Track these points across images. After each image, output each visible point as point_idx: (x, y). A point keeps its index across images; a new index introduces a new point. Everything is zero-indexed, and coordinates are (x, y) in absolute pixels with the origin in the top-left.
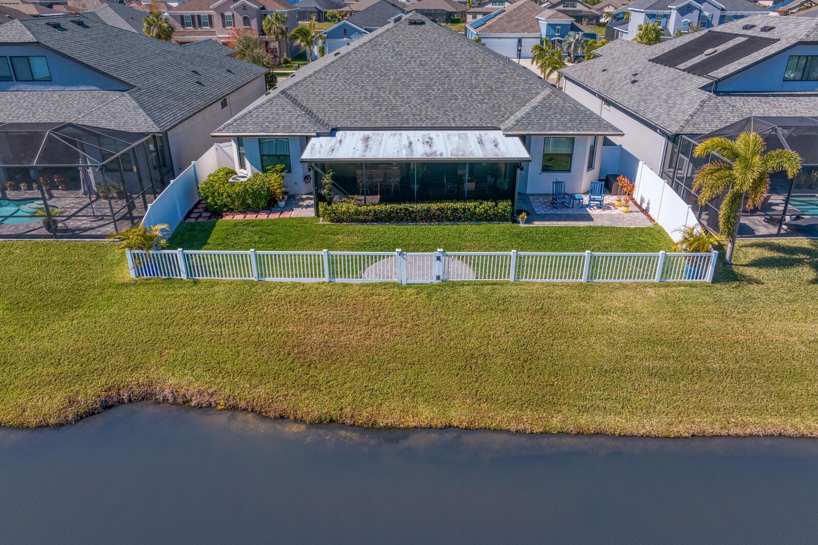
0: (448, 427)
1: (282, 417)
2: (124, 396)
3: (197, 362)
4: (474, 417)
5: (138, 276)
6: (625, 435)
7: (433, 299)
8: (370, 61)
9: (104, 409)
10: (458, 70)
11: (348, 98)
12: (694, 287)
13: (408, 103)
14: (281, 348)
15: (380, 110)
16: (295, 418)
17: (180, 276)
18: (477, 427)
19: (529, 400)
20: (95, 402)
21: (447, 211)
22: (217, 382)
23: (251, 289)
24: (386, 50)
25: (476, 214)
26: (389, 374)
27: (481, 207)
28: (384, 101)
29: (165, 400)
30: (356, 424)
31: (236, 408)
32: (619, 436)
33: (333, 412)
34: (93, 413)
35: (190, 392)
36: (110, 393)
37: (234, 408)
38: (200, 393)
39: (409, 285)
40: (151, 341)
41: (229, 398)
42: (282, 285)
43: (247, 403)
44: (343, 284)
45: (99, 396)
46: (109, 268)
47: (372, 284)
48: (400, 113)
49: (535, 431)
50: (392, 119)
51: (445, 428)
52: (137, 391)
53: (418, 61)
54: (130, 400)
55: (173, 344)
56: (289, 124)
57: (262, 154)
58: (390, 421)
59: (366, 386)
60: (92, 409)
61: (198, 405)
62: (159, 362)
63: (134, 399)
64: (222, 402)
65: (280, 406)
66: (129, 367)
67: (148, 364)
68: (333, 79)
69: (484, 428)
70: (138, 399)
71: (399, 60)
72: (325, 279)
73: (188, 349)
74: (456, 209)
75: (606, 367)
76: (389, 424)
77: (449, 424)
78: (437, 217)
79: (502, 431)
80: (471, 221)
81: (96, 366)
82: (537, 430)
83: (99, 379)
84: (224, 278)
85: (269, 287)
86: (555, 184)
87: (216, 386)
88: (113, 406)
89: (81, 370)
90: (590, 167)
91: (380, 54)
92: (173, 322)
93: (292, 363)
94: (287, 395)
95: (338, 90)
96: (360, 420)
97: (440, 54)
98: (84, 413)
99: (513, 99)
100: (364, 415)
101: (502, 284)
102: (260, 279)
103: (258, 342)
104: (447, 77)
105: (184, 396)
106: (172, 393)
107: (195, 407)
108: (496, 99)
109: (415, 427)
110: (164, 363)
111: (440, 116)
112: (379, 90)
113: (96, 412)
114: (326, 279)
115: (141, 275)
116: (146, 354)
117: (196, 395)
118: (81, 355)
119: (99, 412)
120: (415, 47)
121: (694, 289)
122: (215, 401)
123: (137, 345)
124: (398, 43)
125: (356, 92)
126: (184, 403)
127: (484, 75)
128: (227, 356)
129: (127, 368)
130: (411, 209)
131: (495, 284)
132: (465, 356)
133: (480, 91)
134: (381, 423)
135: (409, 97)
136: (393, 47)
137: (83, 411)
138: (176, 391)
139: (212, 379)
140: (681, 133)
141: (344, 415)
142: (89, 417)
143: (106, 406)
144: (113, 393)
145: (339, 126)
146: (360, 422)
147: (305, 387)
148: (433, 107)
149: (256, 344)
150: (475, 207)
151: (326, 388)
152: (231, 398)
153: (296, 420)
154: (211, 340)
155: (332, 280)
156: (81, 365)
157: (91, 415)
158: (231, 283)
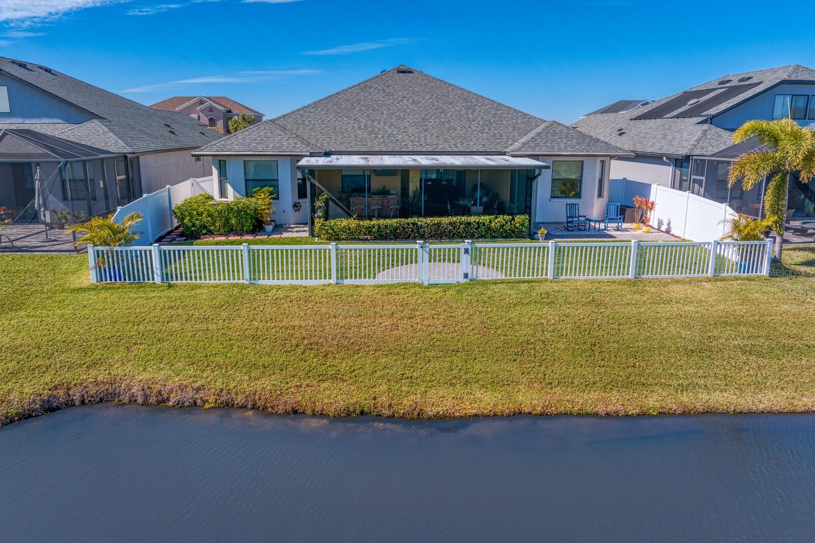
0: (518, 414)
1: (295, 412)
2: (74, 396)
3: (177, 356)
4: (549, 401)
5: (99, 280)
6: (741, 413)
7: (465, 295)
8: (360, 100)
9: (46, 411)
10: (453, 107)
11: (341, 128)
12: (753, 280)
13: (405, 132)
14: (287, 340)
15: (376, 137)
16: (313, 411)
17: (153, 279)
18: (555, 412)
19: (611, 381)
20: (34, 401)
21: (459, 226)
22: (205, 376)
23: (241, 291)
24: (376, 91)
25: (491, 230)
26: (429, 362)
27: (496, 221)
28: (379, 130)
29: (133, 400)
30: (397, 415)
31: (230, 405)
32: (734, 413)
33: (364, 402)
34: (30, 416)
35: (168, 388)
36: (55, 392)
37: (227, 406)
38: (182, 388)
39: (432, 285)
40: (115, 337)
41: (221, 392)
42: (279, 288)
43: (246, 397)
44: (353, 285)
45: (40, 395)
46: (63, 276)
47: (388, 285)
48: (397, 140)
49: (630, 413)
50: (390, 145)
51: (514, 415)
52: (93, 390)
53: (410, 100)
54: (83, 402)
55: (145, 339)
56: (279, 145)
57: (247, 178)
58: (441, 410)
59: (403, 374)
60: (28, 411)
61: (178, 404)
62: (125, 357)
63: (89, 401)
64: (212, 399)
65: (292, 398)
66: (84, 364)
67: (111, 360)
68: (323, 112)
69: (564, 414)
70: (94, 400)
71: (391, 99)
72: (331, 281)
73: (165, 344)
74: (469, 224)
75: (690, 347)
76: (441, 413)
77: (519, 410)
78: (448, 233)
79: (588, 415)
80: (486, 238)
81: (39, 363)
82: (633, 411)
83: (42, 376)
84: (208, 281)
85: (265, 290)
86: (568, 206)
87: (203, 380)
88: (58, 408)
89: (18, 367)
90: (600, 195)
91: (371, 94)
92: (144, 320)
93: (303, 354)
94: (301, 386)
95: (329, 121)
96: (401, 409)
97: (432, 95)
98: (16, 414)
99: (514, 130)
100: (406, 404)
101: (540, 281)
102: (253, 282)
103: (256, 335)
104: (443, 112)
105: (160, 393)
106: (143, 390)
107: (174, 406)
108: (496, 129)
109: (476, 415)
110: (132, 358)
111: (440, 143)
112: (373, 121)
113: (34, 414)
114: (333, 281)
115: (104, 280)
116: (108, 350)
117: (177, 391)
118: (18, 352)
119: (38, 415)
120: (405, 90)
121: (753, 283)
122: (201, 398)
123: (96, 341)
124: (388, 87)
125: (349, 123)
126: (159, 402)
127: (480, 111)
128: (217, 350)
129: (80, 366)
130: (420, 223)
131: (532, 282)
132: (520, 341)
133: (478, 124)
134: (430, 411)
135: (405, 128)
136: (383, 89)
137: (15, 412)
138: (149, 388)
139: (198, 372)
140: (691, 154)
141: (379, 404)
142: (23, 421)
143: (49, 408)
144: (61, 392)
145: (333, 150)
146: (402, 411)
147: (322, 378)
148: (432, 135)
149: (253, 337)
150: (490, 222)
151: (350, 377)
152: (224, 392)
153: (314, 415)
154: (195, 335)
155: (340, 281)
156: (18, 363)
157: (26, 418)
158: (216, 286)
